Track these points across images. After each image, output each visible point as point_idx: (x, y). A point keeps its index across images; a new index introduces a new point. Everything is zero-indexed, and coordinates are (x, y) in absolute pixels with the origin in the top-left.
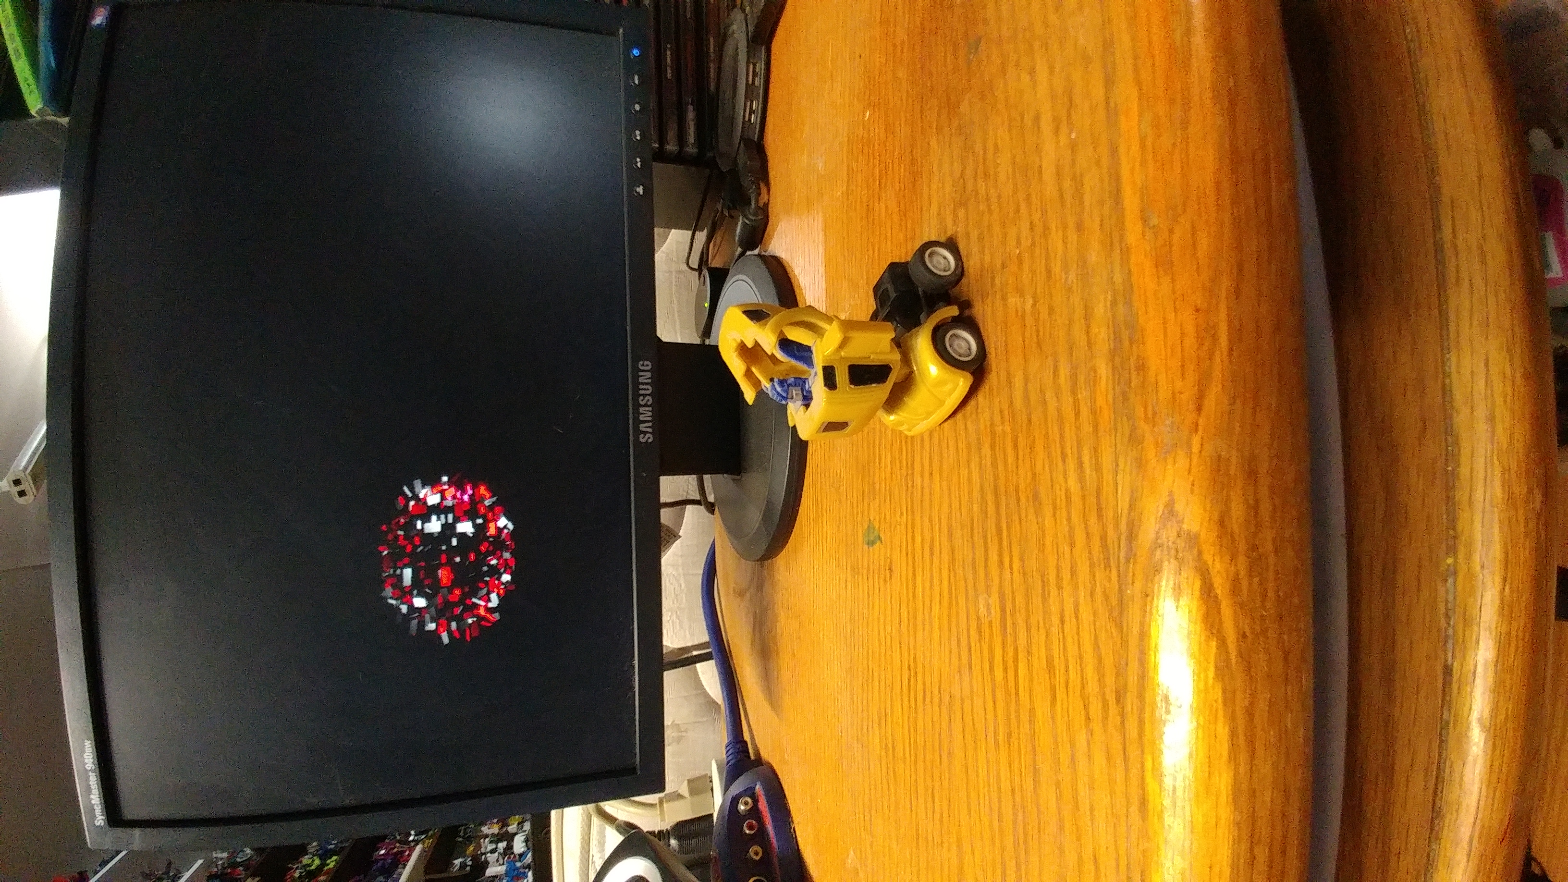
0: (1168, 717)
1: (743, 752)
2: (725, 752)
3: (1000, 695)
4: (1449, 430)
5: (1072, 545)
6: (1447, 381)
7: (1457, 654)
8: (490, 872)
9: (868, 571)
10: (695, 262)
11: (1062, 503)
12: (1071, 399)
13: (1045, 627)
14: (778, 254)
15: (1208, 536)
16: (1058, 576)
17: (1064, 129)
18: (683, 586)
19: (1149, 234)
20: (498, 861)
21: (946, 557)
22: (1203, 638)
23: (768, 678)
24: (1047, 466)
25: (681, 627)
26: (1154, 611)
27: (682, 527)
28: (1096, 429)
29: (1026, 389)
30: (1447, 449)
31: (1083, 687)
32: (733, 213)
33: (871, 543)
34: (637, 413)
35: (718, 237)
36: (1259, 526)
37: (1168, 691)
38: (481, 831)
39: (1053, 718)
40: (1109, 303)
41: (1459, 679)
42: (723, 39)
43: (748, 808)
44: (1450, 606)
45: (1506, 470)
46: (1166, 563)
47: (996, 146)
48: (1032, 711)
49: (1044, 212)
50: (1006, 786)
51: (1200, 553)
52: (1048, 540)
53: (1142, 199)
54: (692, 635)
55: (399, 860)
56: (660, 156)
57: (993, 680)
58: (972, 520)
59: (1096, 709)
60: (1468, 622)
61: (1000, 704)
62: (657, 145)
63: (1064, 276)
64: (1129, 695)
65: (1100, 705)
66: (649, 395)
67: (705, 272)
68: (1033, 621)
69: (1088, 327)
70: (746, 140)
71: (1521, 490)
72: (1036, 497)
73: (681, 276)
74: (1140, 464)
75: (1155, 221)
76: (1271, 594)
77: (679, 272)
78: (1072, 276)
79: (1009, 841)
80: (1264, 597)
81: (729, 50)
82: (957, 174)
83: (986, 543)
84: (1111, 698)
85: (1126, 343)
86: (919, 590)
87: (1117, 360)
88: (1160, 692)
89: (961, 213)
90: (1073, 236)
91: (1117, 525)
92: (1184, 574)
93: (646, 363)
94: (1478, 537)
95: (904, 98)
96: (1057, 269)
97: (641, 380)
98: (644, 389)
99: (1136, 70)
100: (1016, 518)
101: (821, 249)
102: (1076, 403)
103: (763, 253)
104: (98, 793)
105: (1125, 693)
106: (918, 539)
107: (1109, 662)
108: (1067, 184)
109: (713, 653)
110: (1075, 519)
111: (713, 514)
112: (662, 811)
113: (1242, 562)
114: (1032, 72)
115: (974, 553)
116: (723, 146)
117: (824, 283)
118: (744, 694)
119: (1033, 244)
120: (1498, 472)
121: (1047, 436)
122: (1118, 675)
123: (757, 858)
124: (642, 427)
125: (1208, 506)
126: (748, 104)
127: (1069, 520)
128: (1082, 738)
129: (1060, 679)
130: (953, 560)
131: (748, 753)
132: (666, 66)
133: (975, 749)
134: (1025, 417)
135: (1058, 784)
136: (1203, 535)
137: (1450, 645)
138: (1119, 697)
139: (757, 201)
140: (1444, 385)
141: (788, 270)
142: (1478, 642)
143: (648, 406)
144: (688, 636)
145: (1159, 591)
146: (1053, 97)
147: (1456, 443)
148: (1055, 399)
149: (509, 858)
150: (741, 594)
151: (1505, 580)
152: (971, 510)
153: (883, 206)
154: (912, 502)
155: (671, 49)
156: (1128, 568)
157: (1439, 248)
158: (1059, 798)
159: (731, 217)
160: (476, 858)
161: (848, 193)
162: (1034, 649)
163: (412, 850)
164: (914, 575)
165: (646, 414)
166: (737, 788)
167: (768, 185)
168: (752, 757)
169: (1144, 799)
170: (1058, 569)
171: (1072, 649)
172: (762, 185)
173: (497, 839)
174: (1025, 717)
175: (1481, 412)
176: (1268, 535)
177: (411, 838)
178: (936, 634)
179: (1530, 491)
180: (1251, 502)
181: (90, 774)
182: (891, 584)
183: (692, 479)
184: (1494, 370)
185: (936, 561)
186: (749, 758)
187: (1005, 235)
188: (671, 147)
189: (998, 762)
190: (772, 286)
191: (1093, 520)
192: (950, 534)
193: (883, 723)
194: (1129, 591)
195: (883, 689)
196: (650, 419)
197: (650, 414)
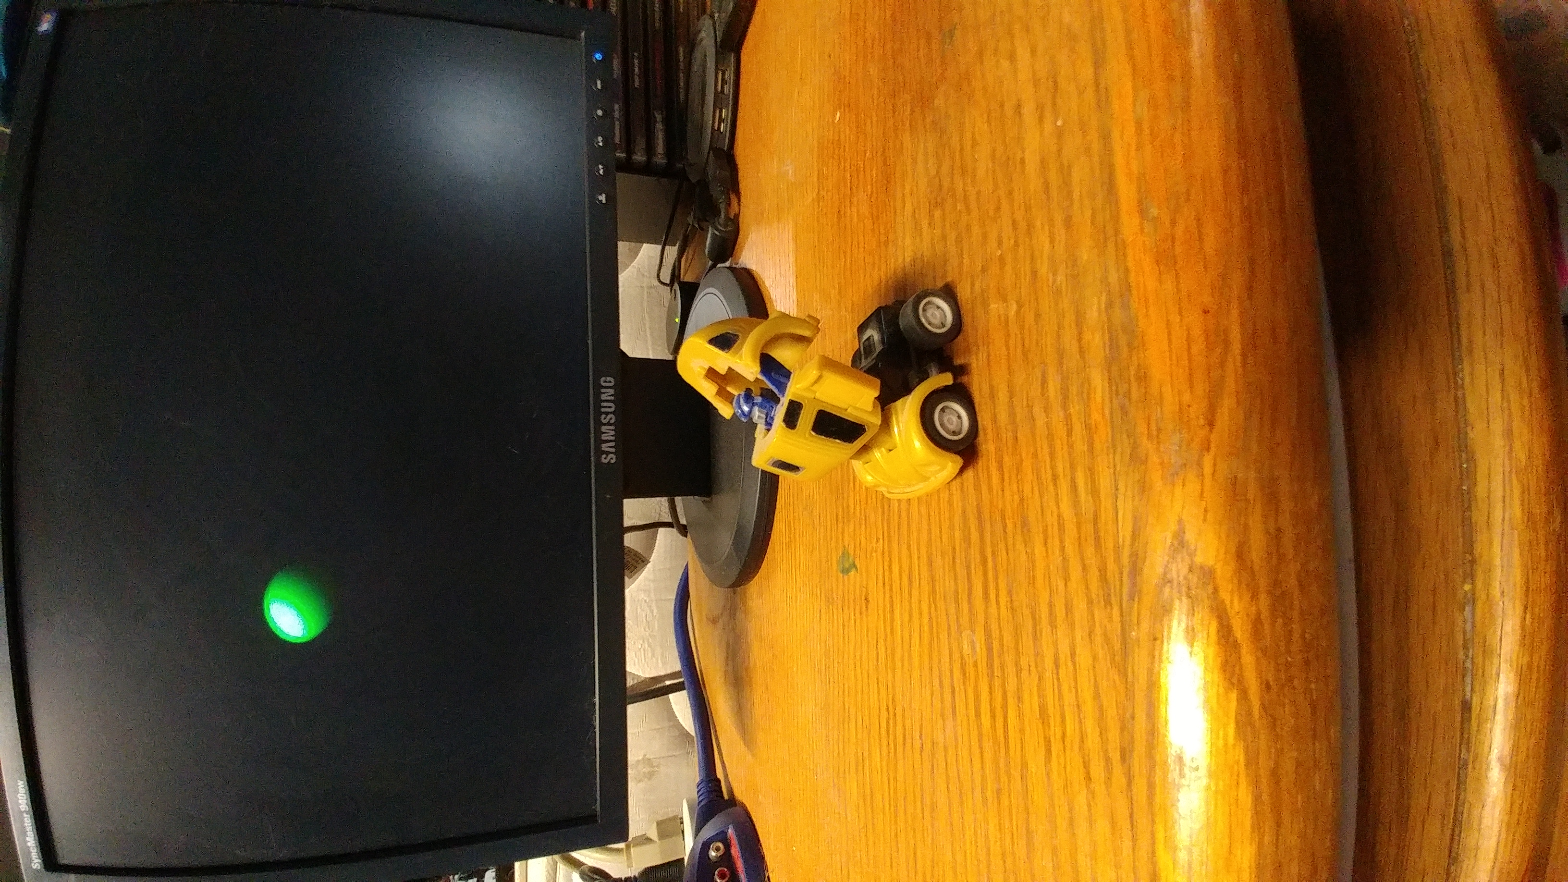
0: (1183, 781)
1: (715, 791)
2: (696, 790)
3: (987, 745)
4: (1464, 447)
5: (1066, 580)
6: (1460, 393)
7: (1477, 688)
9: (843, 601)
10: (666, 277)
11: (1054, 531)
12: (1061, 414)
13: (1038, 671)
14: (748, 267)
15: (1225, 572)
16: (1051, 614)
17: (1048, 114)
18: (655, 611)
19: (1148, 227)
21: (926, 589)
22: (1222, 690)
23: (741, 710)
24: (1036, 489)
25: (653, 655)
26: (1164, 657)
27: (655, 551)
28: (1091, 447)
30: (1461, 467)
31: (1082, 741)
32: (704, 225)
33: (846, 571)
34: (598, 433)
35: (690, 251)
36: (1281, 558)
37: (1182, 752)
39: (1048, 775)
40: (1103, 306)
41: (1479, 715)
42: (692, 45)
43: (719, 855)
44: (1468, 636)
45: (1525, 490)
46: (1177, 603)
47: (973, 139)
48: (1024, 765)
49: (1028, 208)
50: (995, 850)
51: (1216, 590)
52: (1039, 573)
53: (1139, 191)
54: (664, 663)
56: (626, 166)
57: (980, 726)
58: (954, 548)
59: (1097, 769)
60: (1487, 652)
61: (988, 756)
62: (623, 155)
63: (1051, 276)
64: (1135, 754)
65: (1103, 764)
66: (611, 413)
67: (676, 287)
68: (1024, 662)
69: (1080, 333)
70: (716, 150)
71: (1540, 510)
72: (1025, 524)
73: (653, 291)
75: (1154, 212)
76: (1296, 636)
77: (651, 287)
78: (1060, 278)
80: (1289, 641)
81: (698, 55)
82: (933, 172)
83: (969, 574)
84: (1116, 756)
85: (1125, 350)
86: (898, 622)
87: (1114, 368)
88: (1173, 752)
90: (1061, 233)
91: (1118, 559)
92: (1198, 616)
93: (609, 379)
94: (1497, 562)
95: (875, 96)
96: (1043, 270)
97: (603, 397)
98: (606, 407)
99: (1130, 47)
100: (1002, 546)
101: (792, 259)
102: (1068, 418)
103: (734, 266)
104: (33, 835)
105: (1131, 751)
106: (896, 568)
107: (1111, 713)
108: (1053, 176)
109: (686, 683)
110: (1070, 549)
111: (686, 536)
112: (630, 857)
113: (1264, 601)
114: (1012, 57)
115: (956, 584)
116: (691, 157)
117: (795, 294)
119: (1016, 244)
120: (1517, 492)
121: (1035, 455)
122: (1123, 729)
124: (604, 447)
125: (1223, 536)
126: (718, 112)
127: (1063, 548)
128: (1081, 800)
129: (1055, 730)
130: (933, 591)
131: (722, 792)
132: (633, 75)
133: (962, 803)
134: (1010, 434)
135: (1055, 851)
136: (1219, 572)
137: (1468, 680)
138: (1125, 755)
139: (727, 212)
140: (1456, 399)
141: (760, 283)
142: (1498, 675)
143: (611, 425)
144: (660, 665)
145: (1169, 633)
146: (1036, 83)
147: (1472, 459)
148: (1044, 415)
150: (714, 621)
151: (1526, 608)
152: (952, 538)
153: (854, 209)
154: (889, 527)
155: (638, 58)
156: (1131, 608)
157: (1447, 253)
158: (1056, 867)
159: (702, 229)
161: (819, 199)
162: (1026, 696)
164: (892, 606)
165: (608, 433)
166: (708, 831)
167: (738, 194)
168: (726, 797)
170: (1051, 605)
171: (1069, 698)
172: (733, 197)
174: (1016, 773)
175: (1497, 426)
176: (1293, 568)
178: (916, 673)
179: (1550, 513)
180: (1272, 530)
181: (25, 815)
182: (867, 616)
183: (664, 501)
184: (1511, 382)
185: (915, 592)
186: (723, 797)
187: (985, 236)
188: (639, 157)
189: (986, 821)
190: (742, 299)
191: (1090, 551)
192: (930, 564)
193: (860, 768)
194: (1133, 633)
195: (860, 731)
196: (613, 438)
197: (613, 433)
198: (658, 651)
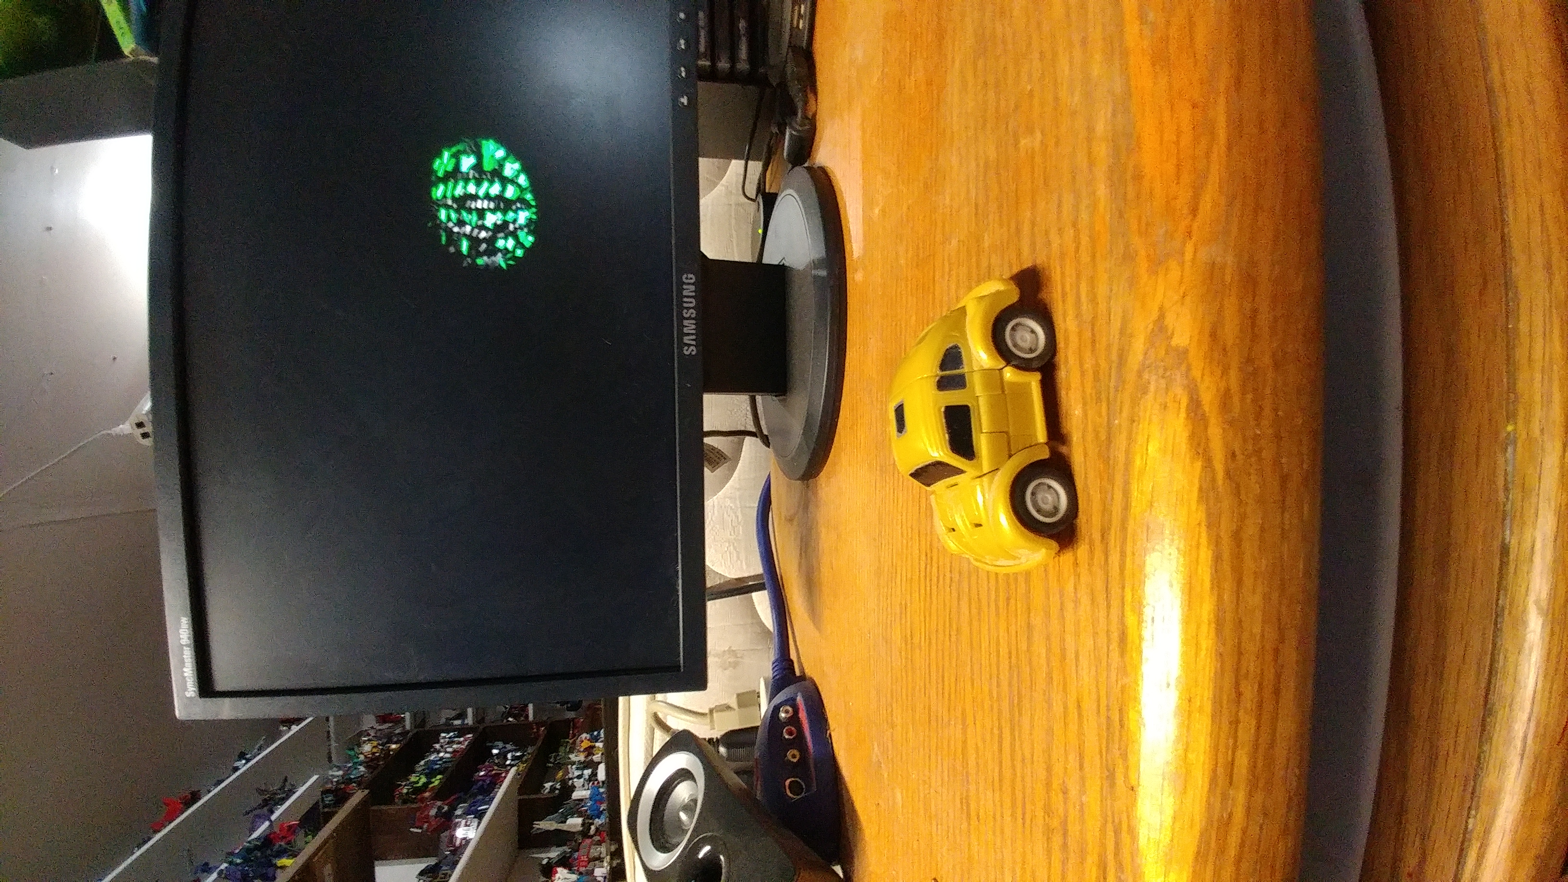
1: (788, 669)
2: (771, 668)
8: (576, 795)
10: (751, 190)
14: (824, 165)
15: (1198, 350)
18: (740, 518)
19: (1147, 28)
20: (583, 786)
22: (1187, 460)
23: (811, 596)
25: (738, 558)
27: (740, 462)
28: (1093, 257)
29: (1033, 234)
32: (782, 124)
34: (681, 326)
38: (570, 759)
40: (1109, 116)
43: (789, 716)
44: (1509, 478)
46: (1153, 384)
49: (1053, 38)
50: (1004, 651)
51: (1189, 370)
54: (748, 567)
55: (495, 781)
56: (711, 75)
62: (708, 63)
63: (1069, 100)
64: (1112, 530)
66: (693, 308)
67: (760, 199)
69: (1090, 148)
70: (794, 48)
73: (740, 208)
74: (1133, 281)
77: (738, 205)
78: (1077, 97)
79: (1005, 704)
80: (1259, 415)
82: (978, 21)
85: (1124, 155)
87: (1115, 176)
89: (980, 63)
90: (1077, 53)
91: (1108, 355)
92: (1171, 393)
93: (690, 276)
94: (1537, 400)
96: (1063, 94)
97: (685, 293)
98: (687, 302)
103: (811, 166)
104: (191, 666)
105: (1109, 529)
109: (767, 584)
111: (768, 446)
112: (712, 721)
113: (1235, 377)
116: (773, 60)
118: (793, 617)
119: (1043, 75)
120: (1557, 328)
123: (795, 760)
124: (686, 340)
125: (1201, 318)
126: (796, 8)
131: (794, 670)
133: (979, 621)
135: (1048, 638)
136: (1192, 352)
137: (1508, 522)
139: (805, 110)
143: (692, 319)
144: (745, 567)
149: (593, 784)
150: (790, 520)
156: (1116, 399)
158: (1049, 650)
159: (781, 132)
160: (564, 782)
163: (507, 772)
165: (690, 327)
166: (781, 698)
167: (815, 93)
168: (798, 673)
169: (1123, 633)
172: (810, 95)
173: (584, 765)
176: (1267, 348)
177: (508, 762)
181: (185, 648)
186: (795, 673)
187: (1018, 74)
188: (723, 65)
189: (998, 629)
193: (903, 616)
194: (1116, 422)
195: (904, 583)
196: (694, 332)
197: (694, 327)
198: (743, 556)
